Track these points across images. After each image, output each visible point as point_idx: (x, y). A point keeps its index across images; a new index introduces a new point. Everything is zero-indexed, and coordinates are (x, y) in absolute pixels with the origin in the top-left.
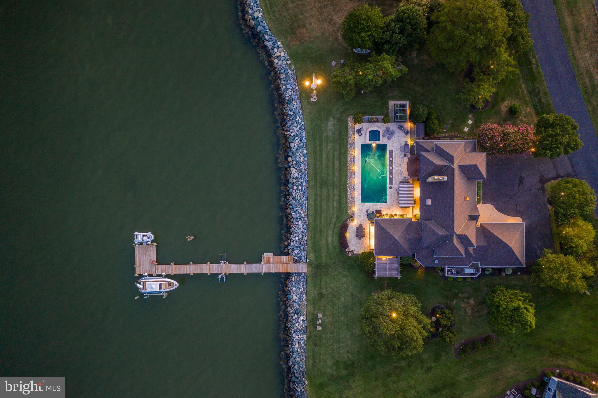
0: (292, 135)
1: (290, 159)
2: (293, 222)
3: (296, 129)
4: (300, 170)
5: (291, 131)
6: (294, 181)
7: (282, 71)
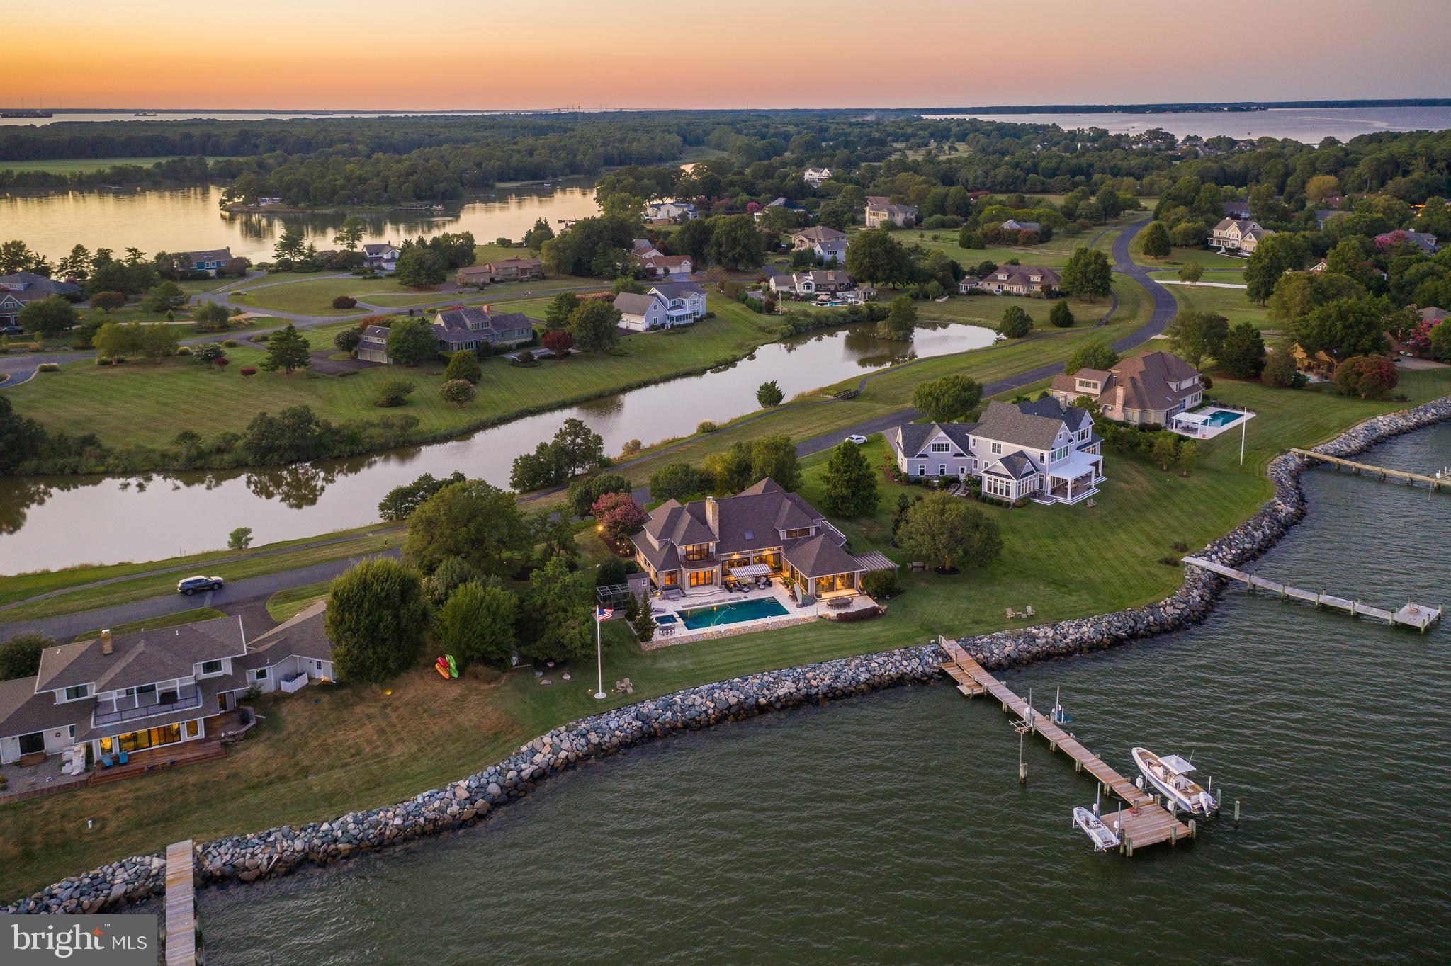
0: (712, 705)
1: (762, 701)
2: (880, 677)
3: (699, 701)
4: (777, 681)
5: (704, 708)
6: (801, 685)
7: (583, 741)
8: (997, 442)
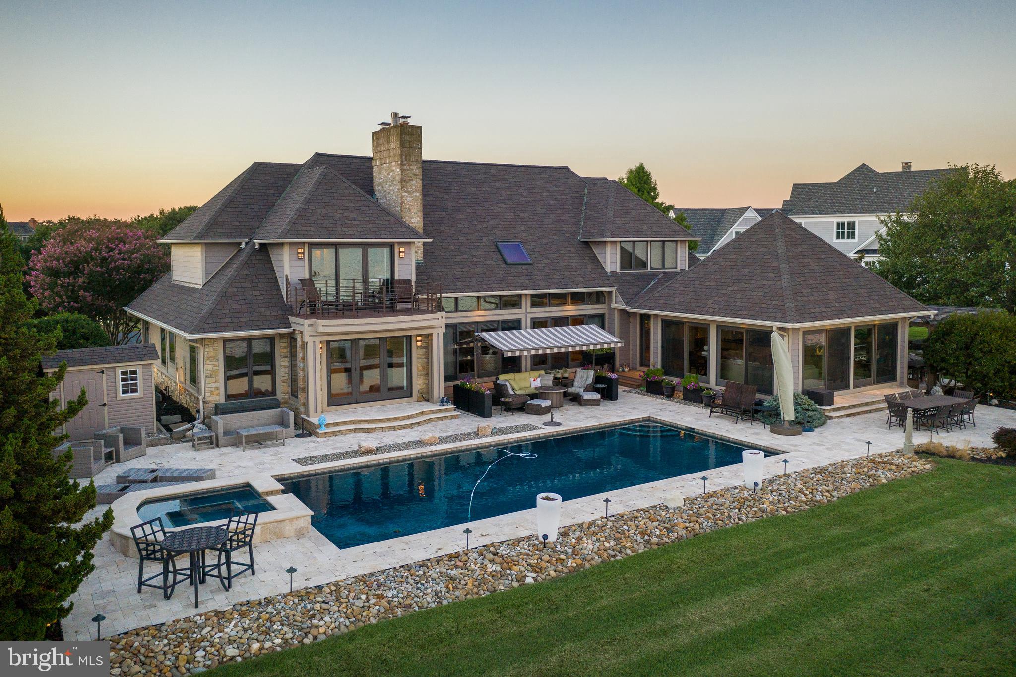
8: (846, 219)
